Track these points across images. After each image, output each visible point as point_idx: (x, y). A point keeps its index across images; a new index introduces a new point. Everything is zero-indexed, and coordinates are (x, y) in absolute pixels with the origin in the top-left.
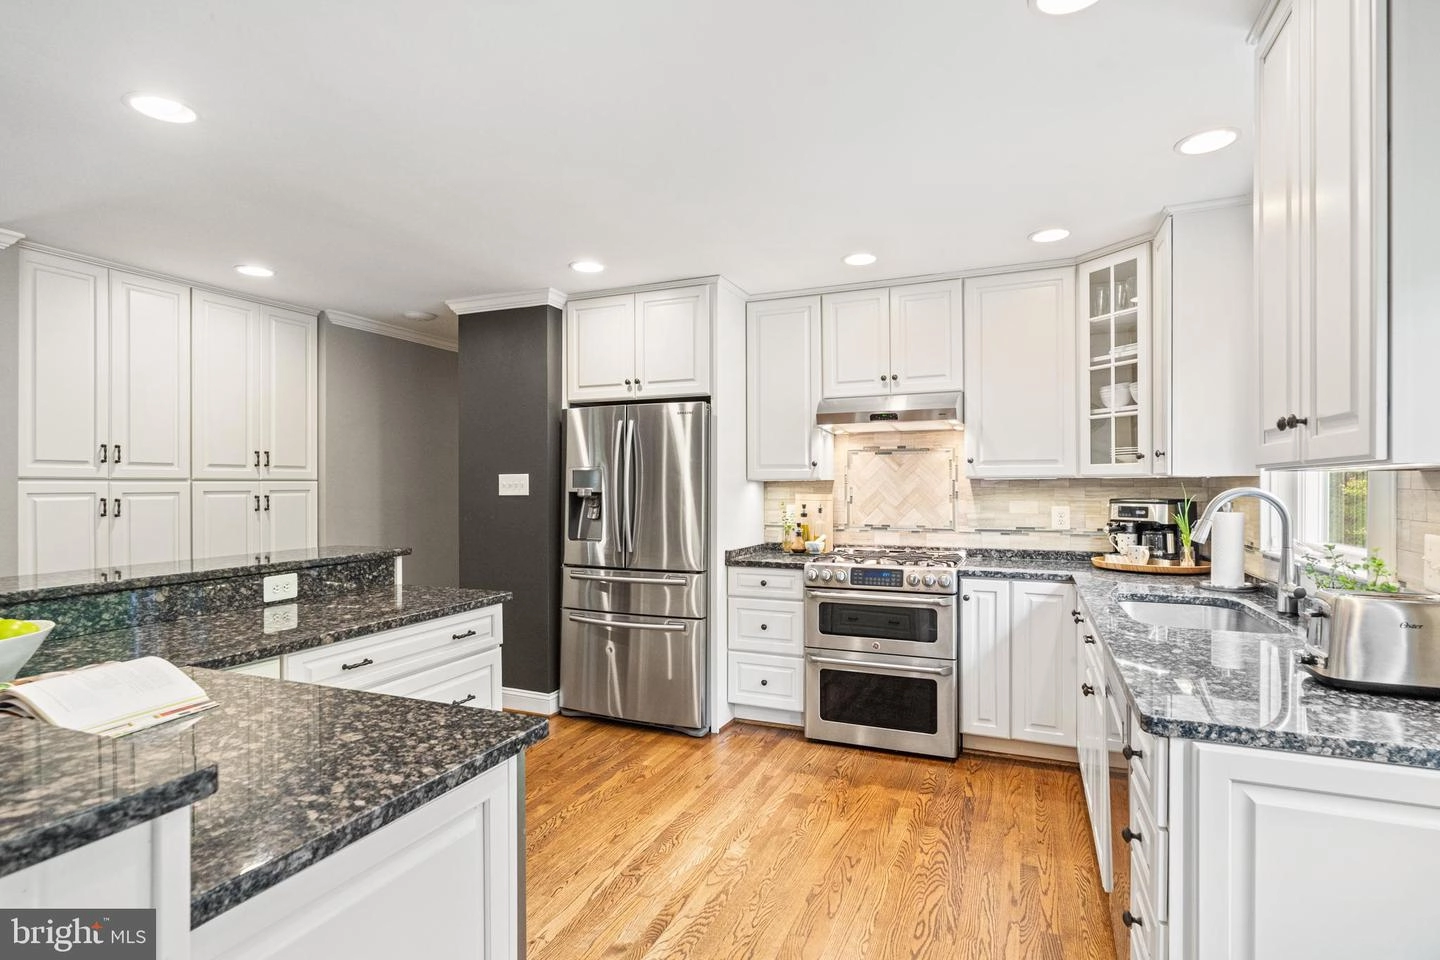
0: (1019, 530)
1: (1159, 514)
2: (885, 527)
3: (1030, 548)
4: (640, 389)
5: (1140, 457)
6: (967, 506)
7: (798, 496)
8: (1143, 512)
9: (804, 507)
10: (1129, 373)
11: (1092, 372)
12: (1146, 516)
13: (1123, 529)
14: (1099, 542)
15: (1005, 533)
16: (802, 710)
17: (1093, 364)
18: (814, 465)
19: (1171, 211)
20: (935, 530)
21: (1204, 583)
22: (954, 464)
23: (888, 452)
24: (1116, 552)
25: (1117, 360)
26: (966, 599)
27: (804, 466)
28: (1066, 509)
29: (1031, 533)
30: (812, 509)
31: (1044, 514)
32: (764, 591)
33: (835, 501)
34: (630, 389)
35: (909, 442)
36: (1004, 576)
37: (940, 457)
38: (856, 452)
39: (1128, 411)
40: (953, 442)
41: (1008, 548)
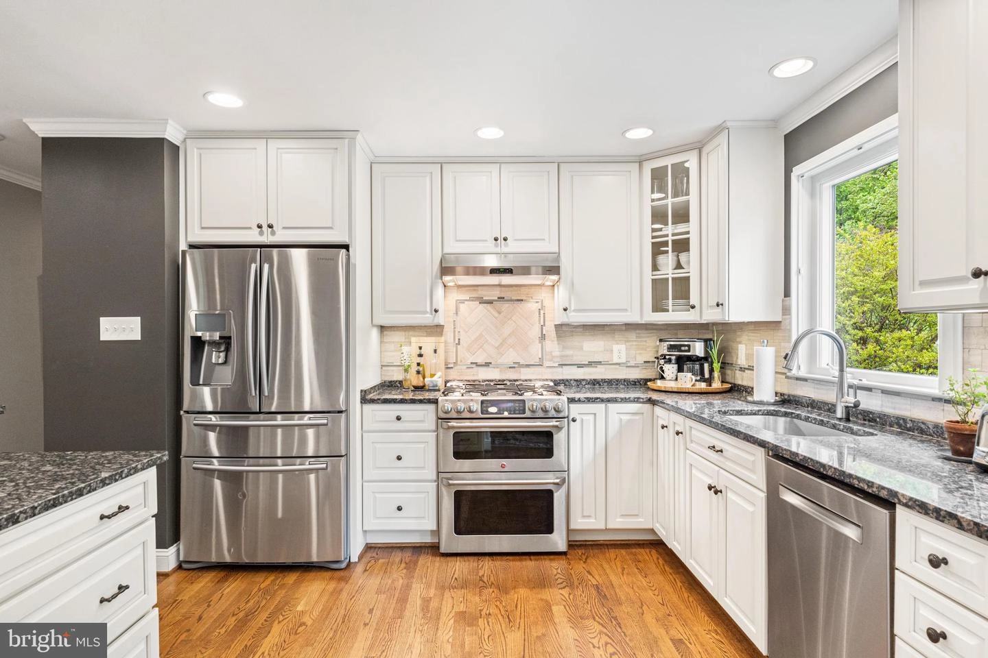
0: (590, 364)
1: (698, 349)
2: (487, 364)
3: (598, 377)
4: (273, 233)
5: (693, 307)
6: (552, 345)
7: (413, 339)
8: (687, 348)
9: (420, 348)
10: (682, 246)
11: (652, 243)
12: (689, 351)
13: (669, 361)
14: (645, 371)
15: (580, 366)
16: (435, 528)
17: (653, 237)
18: (436, 311)
19: (729, 124)
20: (528, 366)
21: (749, 398)
22: (542, 312)
23: (490, 302)
24: (662, 378)
25: (673, 235)
26: (574, 420)
27: (425, 312)
28: (622, 347)
29: (598, 366)
30: (427, 351)
31: (607, 351)
32: (399, 425)
33: (446, 342)
34: (261, 233)
35: (507, 294)
36: (602, 400)
37: (532, 306)
38: (463, 302)
39: (680, 274)
40: (543, 295)
41: (582, 378)
